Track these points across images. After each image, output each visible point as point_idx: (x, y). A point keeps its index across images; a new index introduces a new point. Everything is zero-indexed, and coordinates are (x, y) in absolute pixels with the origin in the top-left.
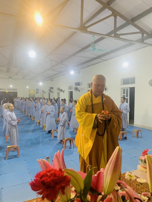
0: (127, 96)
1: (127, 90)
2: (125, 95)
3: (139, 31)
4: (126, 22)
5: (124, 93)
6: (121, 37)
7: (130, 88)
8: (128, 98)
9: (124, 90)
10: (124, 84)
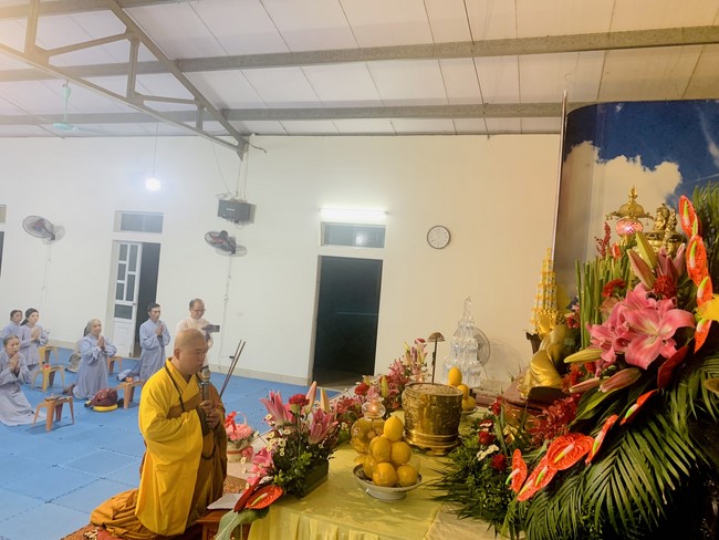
0: (132, 268)
1: (134, 248)
2: (127, 263)
3: (193, 98)
4: (156, 59)
5: (123, 257)
6: (146, 103)
7: (146, 246)
8: (137, 274)
9: (123, 248)
10: (123, 228)
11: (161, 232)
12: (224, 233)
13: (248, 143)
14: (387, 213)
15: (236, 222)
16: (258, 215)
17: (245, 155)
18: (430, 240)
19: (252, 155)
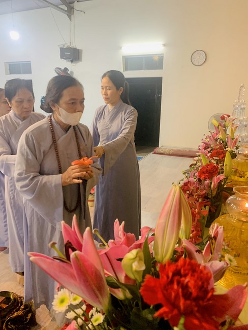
10: (11, 73)
11: (31, 73)
12: (66, 69)
13: (73, 8)
14: (164, 45)
15: (72, 61)
16: (84, 56)
17: (72, 16)
18: (193, 60)
19: (77, 16)
